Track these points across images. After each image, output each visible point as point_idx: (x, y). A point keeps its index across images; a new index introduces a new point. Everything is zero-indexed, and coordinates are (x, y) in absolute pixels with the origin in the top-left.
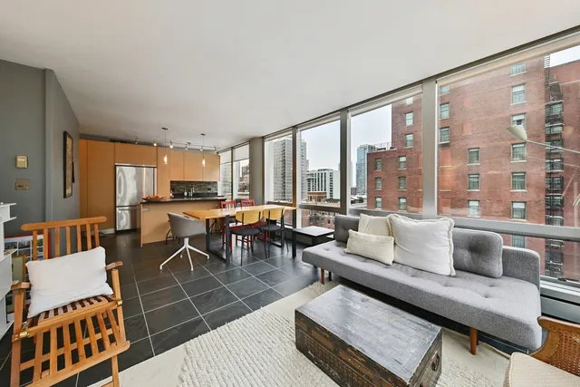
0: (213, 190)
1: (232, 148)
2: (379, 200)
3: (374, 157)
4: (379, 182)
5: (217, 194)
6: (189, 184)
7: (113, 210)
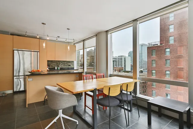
0: (72, 66)
1: (84, 40)
2: (154, 72)
3: (151, 49)
4: (154, 62)
5: (74, 68)
6: (58, 62)
7: (12, 78)
